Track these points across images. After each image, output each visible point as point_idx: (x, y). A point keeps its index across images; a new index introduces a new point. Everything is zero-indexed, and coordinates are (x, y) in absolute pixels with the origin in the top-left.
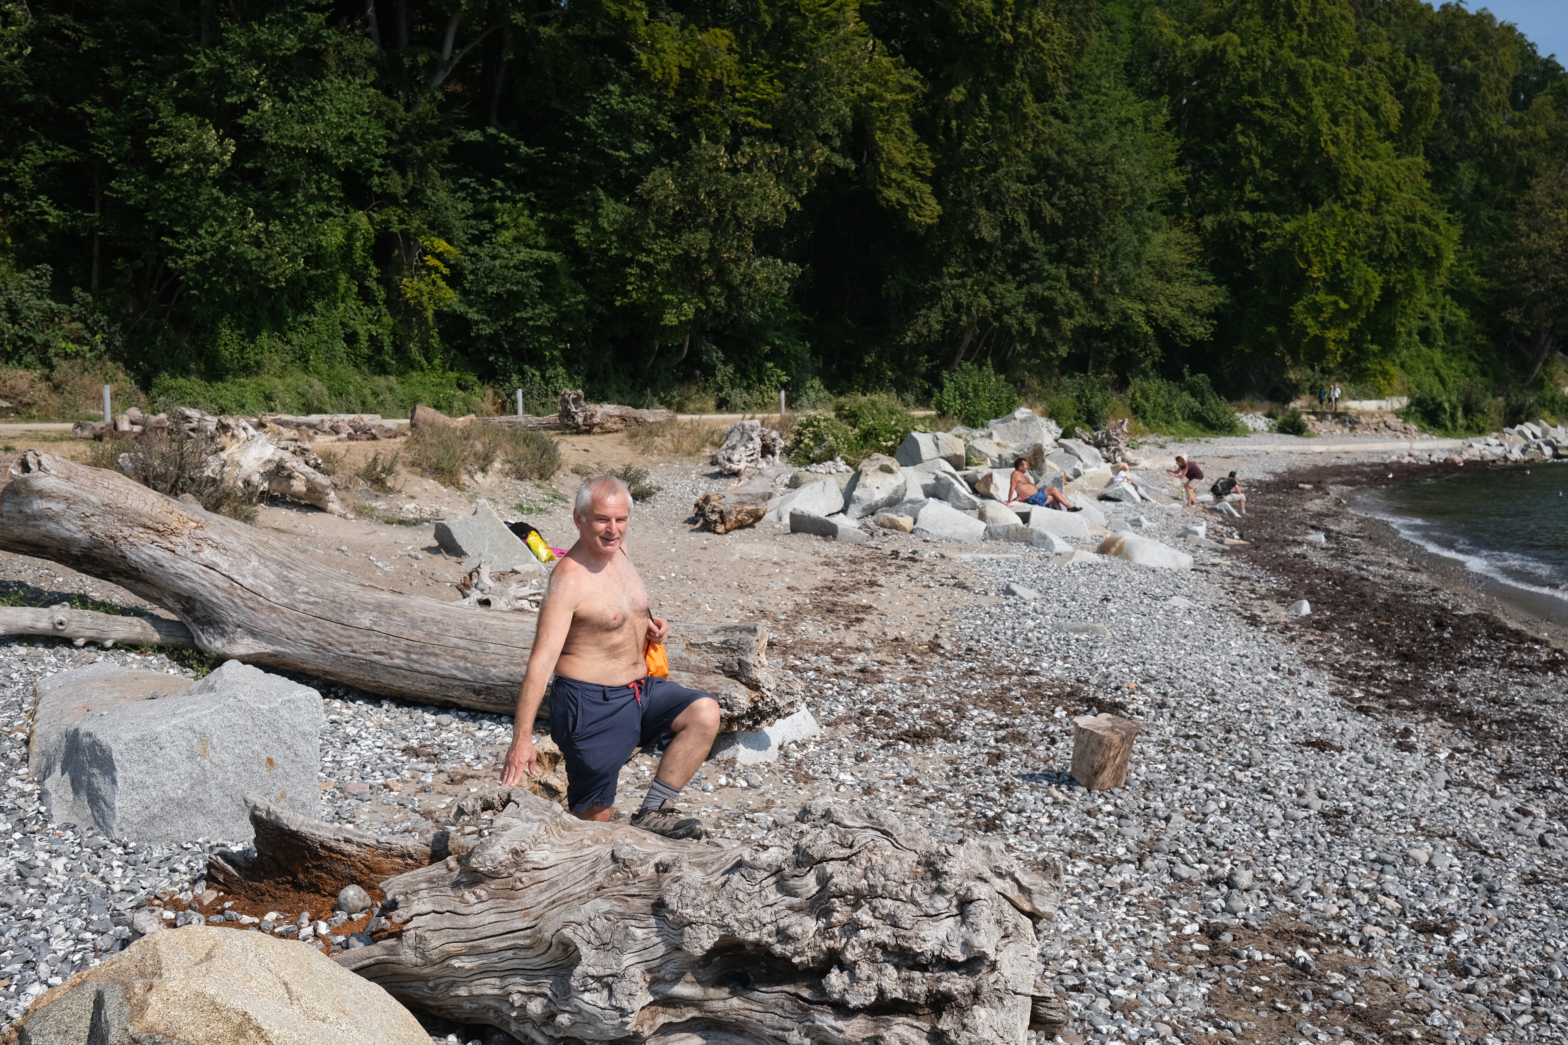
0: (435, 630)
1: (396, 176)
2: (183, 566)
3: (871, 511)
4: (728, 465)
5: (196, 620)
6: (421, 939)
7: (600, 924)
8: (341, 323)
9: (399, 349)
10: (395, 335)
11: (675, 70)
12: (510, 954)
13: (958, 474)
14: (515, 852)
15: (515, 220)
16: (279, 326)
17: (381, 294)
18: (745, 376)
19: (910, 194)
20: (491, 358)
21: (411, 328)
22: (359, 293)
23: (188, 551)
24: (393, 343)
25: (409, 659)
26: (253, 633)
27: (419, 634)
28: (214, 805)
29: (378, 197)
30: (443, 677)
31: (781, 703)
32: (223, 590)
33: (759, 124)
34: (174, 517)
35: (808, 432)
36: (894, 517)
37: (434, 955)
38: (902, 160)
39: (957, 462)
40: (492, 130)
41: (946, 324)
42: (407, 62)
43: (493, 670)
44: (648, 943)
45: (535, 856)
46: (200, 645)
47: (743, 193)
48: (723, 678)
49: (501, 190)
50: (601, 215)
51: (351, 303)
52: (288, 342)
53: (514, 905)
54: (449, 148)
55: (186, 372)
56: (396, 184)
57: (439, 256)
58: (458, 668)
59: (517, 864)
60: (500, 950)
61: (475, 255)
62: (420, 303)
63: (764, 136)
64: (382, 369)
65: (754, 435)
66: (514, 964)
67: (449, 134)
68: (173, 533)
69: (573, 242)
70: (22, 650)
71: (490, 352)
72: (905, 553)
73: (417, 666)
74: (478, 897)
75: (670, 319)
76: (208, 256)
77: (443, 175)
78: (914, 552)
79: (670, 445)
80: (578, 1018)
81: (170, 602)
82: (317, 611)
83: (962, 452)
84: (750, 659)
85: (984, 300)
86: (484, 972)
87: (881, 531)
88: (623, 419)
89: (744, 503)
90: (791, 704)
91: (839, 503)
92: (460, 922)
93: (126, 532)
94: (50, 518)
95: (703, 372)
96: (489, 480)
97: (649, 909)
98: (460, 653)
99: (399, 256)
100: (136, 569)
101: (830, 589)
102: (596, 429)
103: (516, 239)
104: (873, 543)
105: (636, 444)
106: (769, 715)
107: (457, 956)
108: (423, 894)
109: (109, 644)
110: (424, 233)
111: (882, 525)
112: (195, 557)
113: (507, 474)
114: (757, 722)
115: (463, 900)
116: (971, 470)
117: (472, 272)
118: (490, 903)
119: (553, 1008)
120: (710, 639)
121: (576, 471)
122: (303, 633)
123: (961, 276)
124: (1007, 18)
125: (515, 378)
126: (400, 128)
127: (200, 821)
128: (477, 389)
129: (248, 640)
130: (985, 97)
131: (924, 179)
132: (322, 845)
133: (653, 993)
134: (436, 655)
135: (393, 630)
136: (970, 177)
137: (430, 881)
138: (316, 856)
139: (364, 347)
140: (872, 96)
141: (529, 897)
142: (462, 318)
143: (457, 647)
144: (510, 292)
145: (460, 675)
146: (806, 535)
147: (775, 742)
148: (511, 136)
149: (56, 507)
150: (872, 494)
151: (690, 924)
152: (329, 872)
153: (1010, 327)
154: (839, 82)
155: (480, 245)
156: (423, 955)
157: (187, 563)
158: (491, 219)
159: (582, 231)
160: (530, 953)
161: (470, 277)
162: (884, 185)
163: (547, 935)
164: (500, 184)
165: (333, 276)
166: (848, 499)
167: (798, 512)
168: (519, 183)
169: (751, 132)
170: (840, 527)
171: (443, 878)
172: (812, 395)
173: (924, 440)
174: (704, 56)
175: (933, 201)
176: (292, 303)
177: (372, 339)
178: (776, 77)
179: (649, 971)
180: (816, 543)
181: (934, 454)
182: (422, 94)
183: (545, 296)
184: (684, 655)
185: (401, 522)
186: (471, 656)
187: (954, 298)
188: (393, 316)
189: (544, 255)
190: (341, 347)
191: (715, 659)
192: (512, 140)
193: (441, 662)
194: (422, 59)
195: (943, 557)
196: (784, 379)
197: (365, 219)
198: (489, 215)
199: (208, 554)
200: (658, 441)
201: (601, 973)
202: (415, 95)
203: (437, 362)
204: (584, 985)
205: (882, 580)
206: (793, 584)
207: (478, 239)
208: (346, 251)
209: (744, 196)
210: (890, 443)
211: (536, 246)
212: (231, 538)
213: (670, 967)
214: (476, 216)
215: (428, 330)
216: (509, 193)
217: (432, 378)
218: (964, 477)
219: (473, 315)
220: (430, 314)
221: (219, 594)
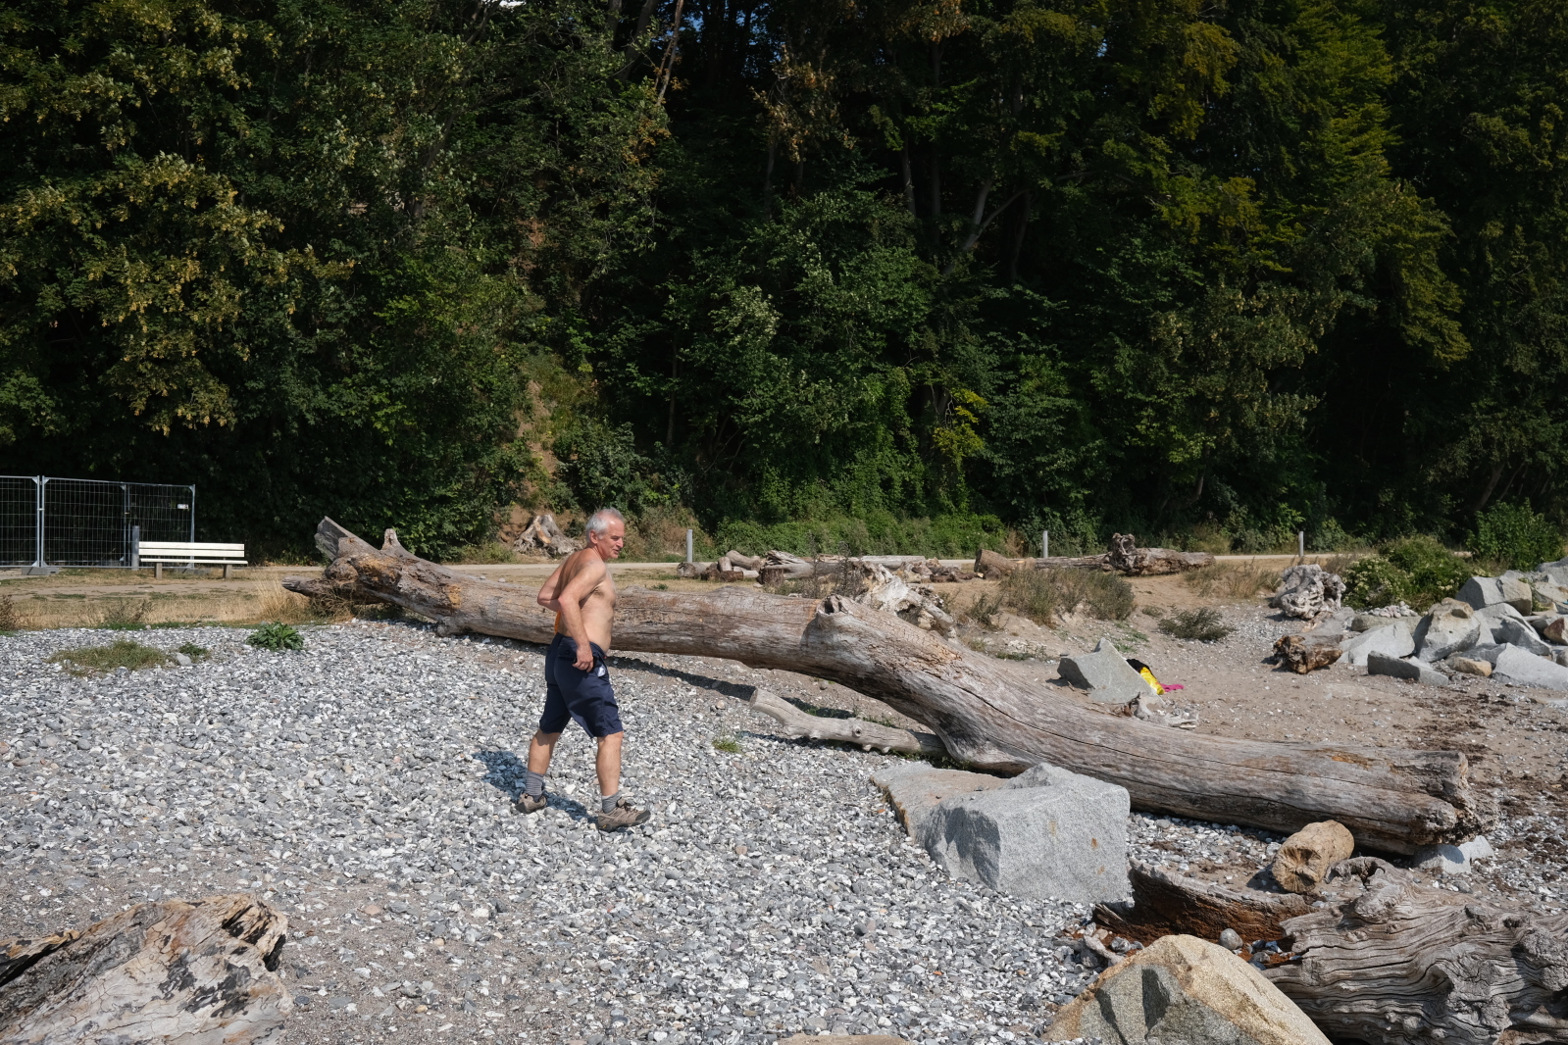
0: (1156, 748)
1: (930, 333)
2: (947, 689)
3: (1444, 654)
4: (1293, 608)
5: (951, 734)
6: (1316, 965)
7: (1467, 962)
8: (878, 470)
9: (930, 494)
10: (926, 480)
11: (1197, 220)
12: (1388, 981)
13: (1525, 619)
14: (1388, 905)
15: (1038, 371)
16: (824, 473)
17: (914, 443)
18: (1259, 516)
19: (1436, 331)
20: (1014, 502)
21: (940, 474)
22: (895, 443)
23: (951, 677)
24: (924, 488)
25: (1134, 772)
26: (999, 746)
27: (1142, 751)
28: (1058, 872)
29: (914, 353)
30: (1164, 787)
31: (1482, 821)
32: (978, 709)
33: (1279, 268)
34: (939, 649)
35: (1362, 577)
36: (1471, 661)
37: (1327, 978)
38: (1429, 295)
39: (1523, 607)
40: (1018, 287)
41: (1472, 462)
42: (942, 228)
43: (1210, 783)
44: (1511, 979)
45: (1402, 909)
46: (953, 754)
47: (1258, 335)
48: (1427, 797)
49: (1025, 342)
50: (1116, 362)
51: (887, 452)
52: (832, 488)
53: (1390, 944)
54: (979, 304)
55: (744, 517)
56: (931, 342)
57: (967, 406)
58: (1177, 780)
59: (1389, 914)
60: (1380, 978)
61: (999, 404)
62: (950, 451)
63: (1285, 280)
64: (914, 513)
65: (1316, 579)
66: (1390, 989)
67: (978, 293)
68: (939, 662)
69: (1092, 387)
70: (831, 752)
71: (1013, 495)
72: (1494, 696)
73: (1140, 778)
74: (1360, 937)
75: (1177, 457)
76: (768, 413)
77: (974, 328)
78: (1503, 696)
79: (1227, 589)
80: (1452, 1033)
81: (930, 718)
82: (1054, 729)
83: (1528, 596)
84: (1455, 781)
85: (1517, 434)
86: (1364, 995)
87: (1461, 675)
88: (1168, 561)
89: (1321, 645)
90: (1491, 823)
91: (1410, 647)
92: (1348, 954)
93: (903, 660)
94: (845, 649)
95: (1216, 513)
96: (1075, 619)
97: (1509, 953)
98: (1180, 767)
99: (931, 407)
100: (909, 691)
101: (1435, 728)
102: (1145, 572)
103: (1039, 389)
104: (1455, 686)
105: (1194, 586)
106: (1471, 831)
107: (1344, 980)
108: (1314, 932)
109: (886, 750)
110: (955, 385)
111: (1458, 669)
112: (956, 682)
113: (1089, 615)
114: (1459, 837)
115: (1347, 938)
116: (1538, 616)
117: (997, 420)
118: (1370, 942)
119: (1426, 1025)
120: (1412, 763)
121: (1148, 612)
122: (1042, 747)
123: (1490, 410)
124: (1545, 145)
125: (1037, 520)
126: (934, 288)
127: (1050, 884)
128: (1001, 531)
129: (995, 751)
130: (1520, 228)
131: (1453, 316)
132: (1199, 898)
133: (1512, 1019)
134: (1158, 769)
135: (1119, 747)
136: (1501, 310)
137: (1319, 923)
138: (1193, 906)
139: (898, 491)
140: (1397, 237)
141: (1402, 939)
142: (987, 464)
143: (1176, 763)
144: (1036, 439)
145: (1179, 786)
146: (1385, 677)
147: (1467, 858)
148: (1035, 292)
149: (851, 639)
150: (1445, 638)
151: (1549, 965)
152: (1204, 919)
153: (1544, 465)
154: (1362, 223)
155: (1005, 395)
156: (1318, 978)
157: (950, 687)
158: (1016, 371)
159: (1098, 377)
160: (1405, 981)
161: (996, 425)
162: (1407, 323)
163: (1423, 968)
164: (1025, 337)
165: (873, 428)
166: (1419, 641)
167: (1377, 655)
168: (1044, 336)
169: (1269, 275)
170: (1422, 670)
171: (1330, 921)
172: (1329, 536)
173: (1487, 585)
174: (1226, 203)
175: (1461, 338)
176: (835, 452)
177: (905, 484)
178: (1296, 220)
179: (1510, 1001)
180: (1399, 685)
181: (1498, 598)
182: (956, 256)
183: (1066, 441)
184: (1390, 775)
185: (1010, 657)
186: (1189, 771)
187: (1484, 434)
188: (925, 463)
189: (1068, 402)
190: (877, 493)
191: (1419, 781)
192: (1036, 296)
193: (1162, 774)
194: (956, 225)
195: (1534, 701)
196: (1300, 519)
197: (904, 375)
198: (1014, 366)
199: (966, 680)
200: (1215, 584)
201: (1473, 998)
202: (949, 258)
203: (963, 505)
204: (1458, 1006)
205: (1482, 722)
206: (1396, 723)
207: (1002, 390)
208: (886, 403)
209: (1258, 339)
210: (1448, 588)
211: (1057, 394)
212: (982, 667)
213: (1527, 999)
214: (1002, 367)
215: (957, 475)
216: (1033, 345)
217: (959, 520)
218: (1531, 622)
219: (998, 460)
220: (958, 461)
221: (974, 713)
